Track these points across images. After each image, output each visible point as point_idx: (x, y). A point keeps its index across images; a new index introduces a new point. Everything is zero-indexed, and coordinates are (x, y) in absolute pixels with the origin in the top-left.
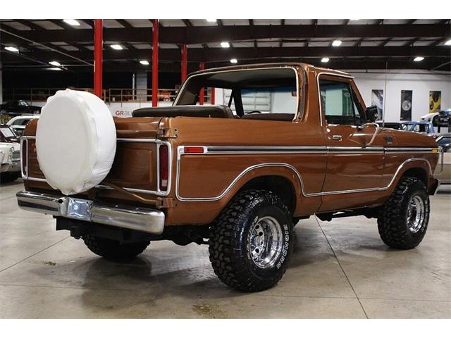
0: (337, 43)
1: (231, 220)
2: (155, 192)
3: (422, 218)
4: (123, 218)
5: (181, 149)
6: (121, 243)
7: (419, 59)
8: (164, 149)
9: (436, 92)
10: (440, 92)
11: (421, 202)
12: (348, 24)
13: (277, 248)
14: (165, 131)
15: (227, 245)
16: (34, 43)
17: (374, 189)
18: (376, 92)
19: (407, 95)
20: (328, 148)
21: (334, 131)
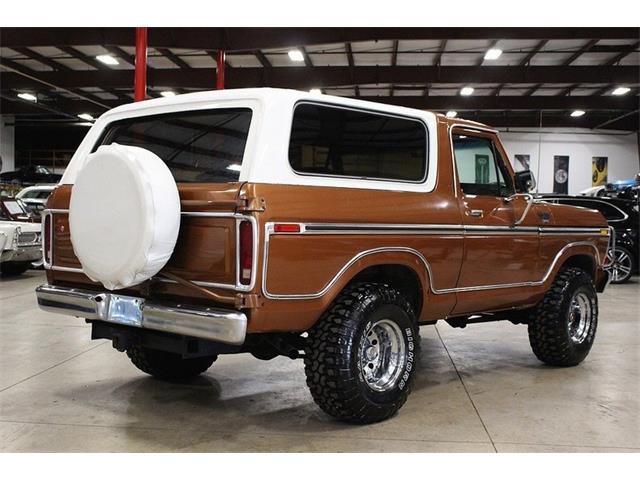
0: (467, 91)
1: (334, 330)
2: (232, 286)
3: (588, 324)
4: (189, 322)
5: (270, 227)
6: (184, 357)
7: (577, 113)
8: (246, 227)
9: (600, 158)
10: (606, 158)
11: (587, 302)
12: (483, 64)
13: (398, 363)
14: (247, 202)
15: (331, 365)
16: (58, 89)
17: (525, 284)
18: (520, 158)
19: (562, 163)
20: (465, 227)
21: (472, 205)
